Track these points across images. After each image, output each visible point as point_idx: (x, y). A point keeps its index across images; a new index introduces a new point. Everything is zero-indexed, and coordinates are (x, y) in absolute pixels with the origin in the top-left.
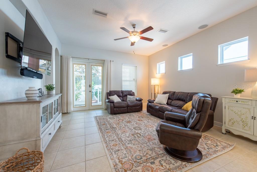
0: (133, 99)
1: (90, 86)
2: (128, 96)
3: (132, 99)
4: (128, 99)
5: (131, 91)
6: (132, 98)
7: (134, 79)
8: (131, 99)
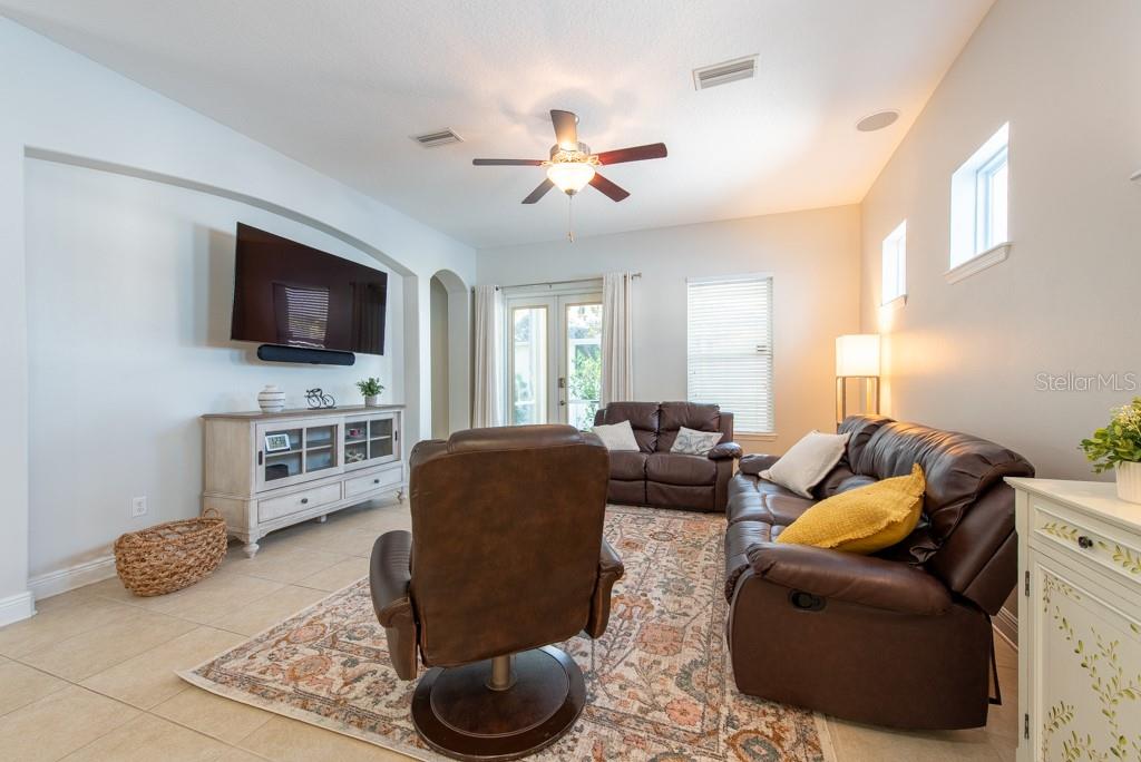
0: (701, 445)
1: (562, 383)
2: (684, 431)
3: (694, 448)
4: (676, 447)
5: (714, 408)
6: (694, 441)
7: (761, 350)
8: (691, 446)
